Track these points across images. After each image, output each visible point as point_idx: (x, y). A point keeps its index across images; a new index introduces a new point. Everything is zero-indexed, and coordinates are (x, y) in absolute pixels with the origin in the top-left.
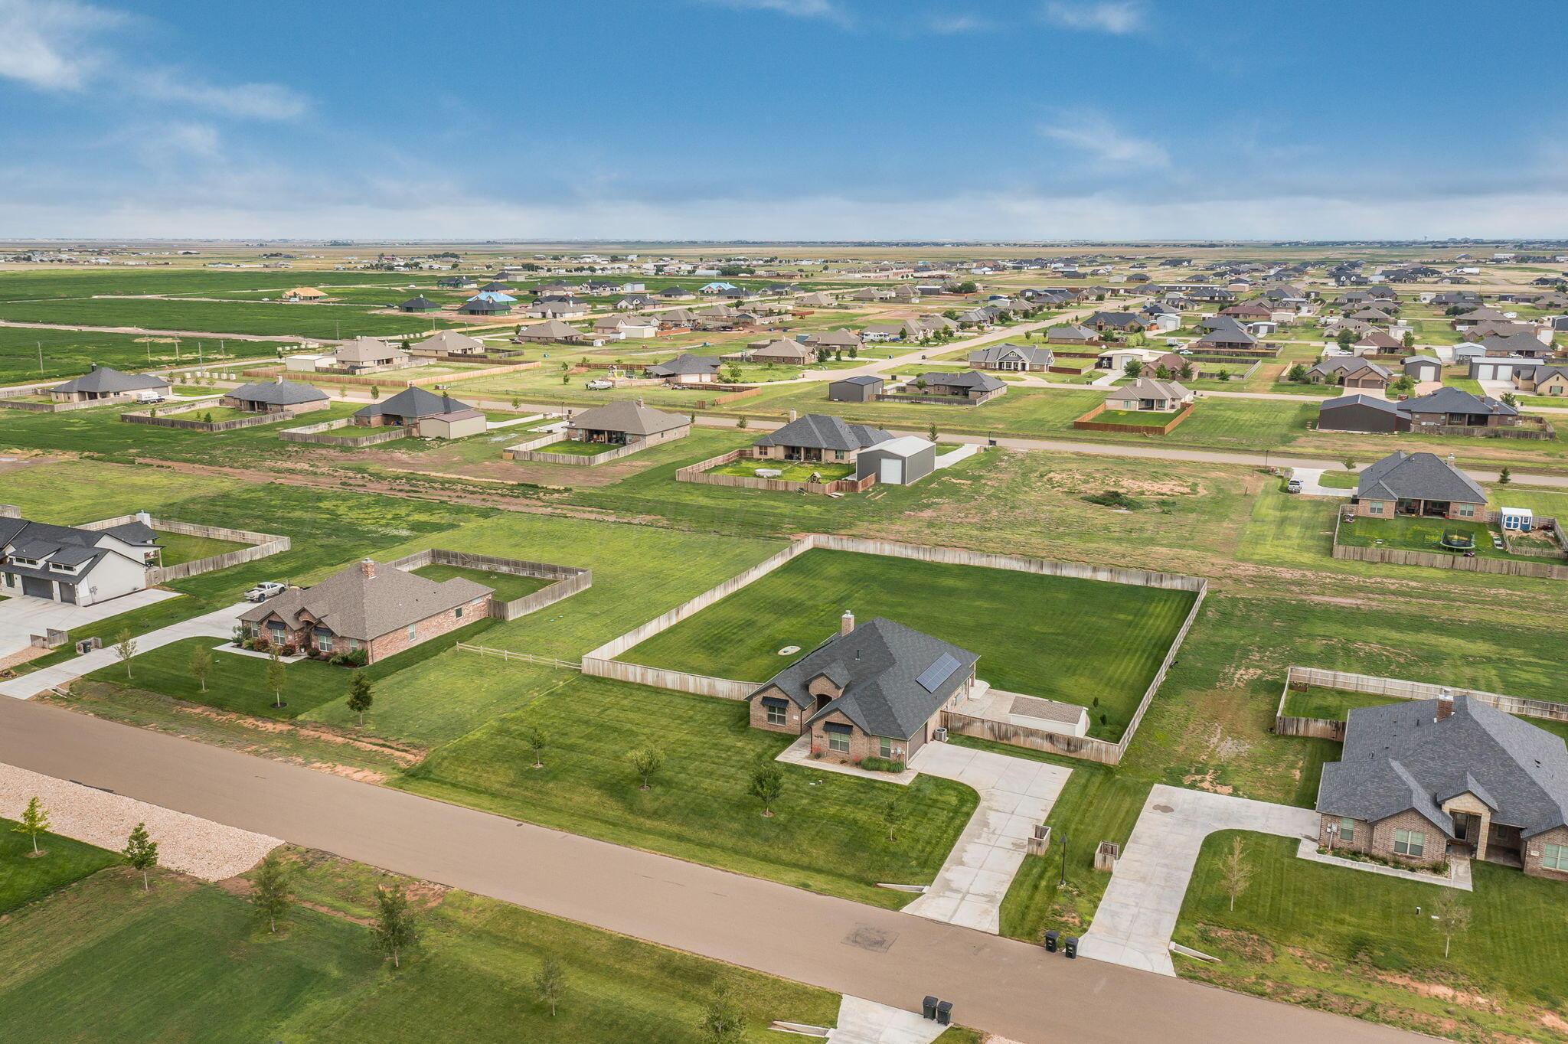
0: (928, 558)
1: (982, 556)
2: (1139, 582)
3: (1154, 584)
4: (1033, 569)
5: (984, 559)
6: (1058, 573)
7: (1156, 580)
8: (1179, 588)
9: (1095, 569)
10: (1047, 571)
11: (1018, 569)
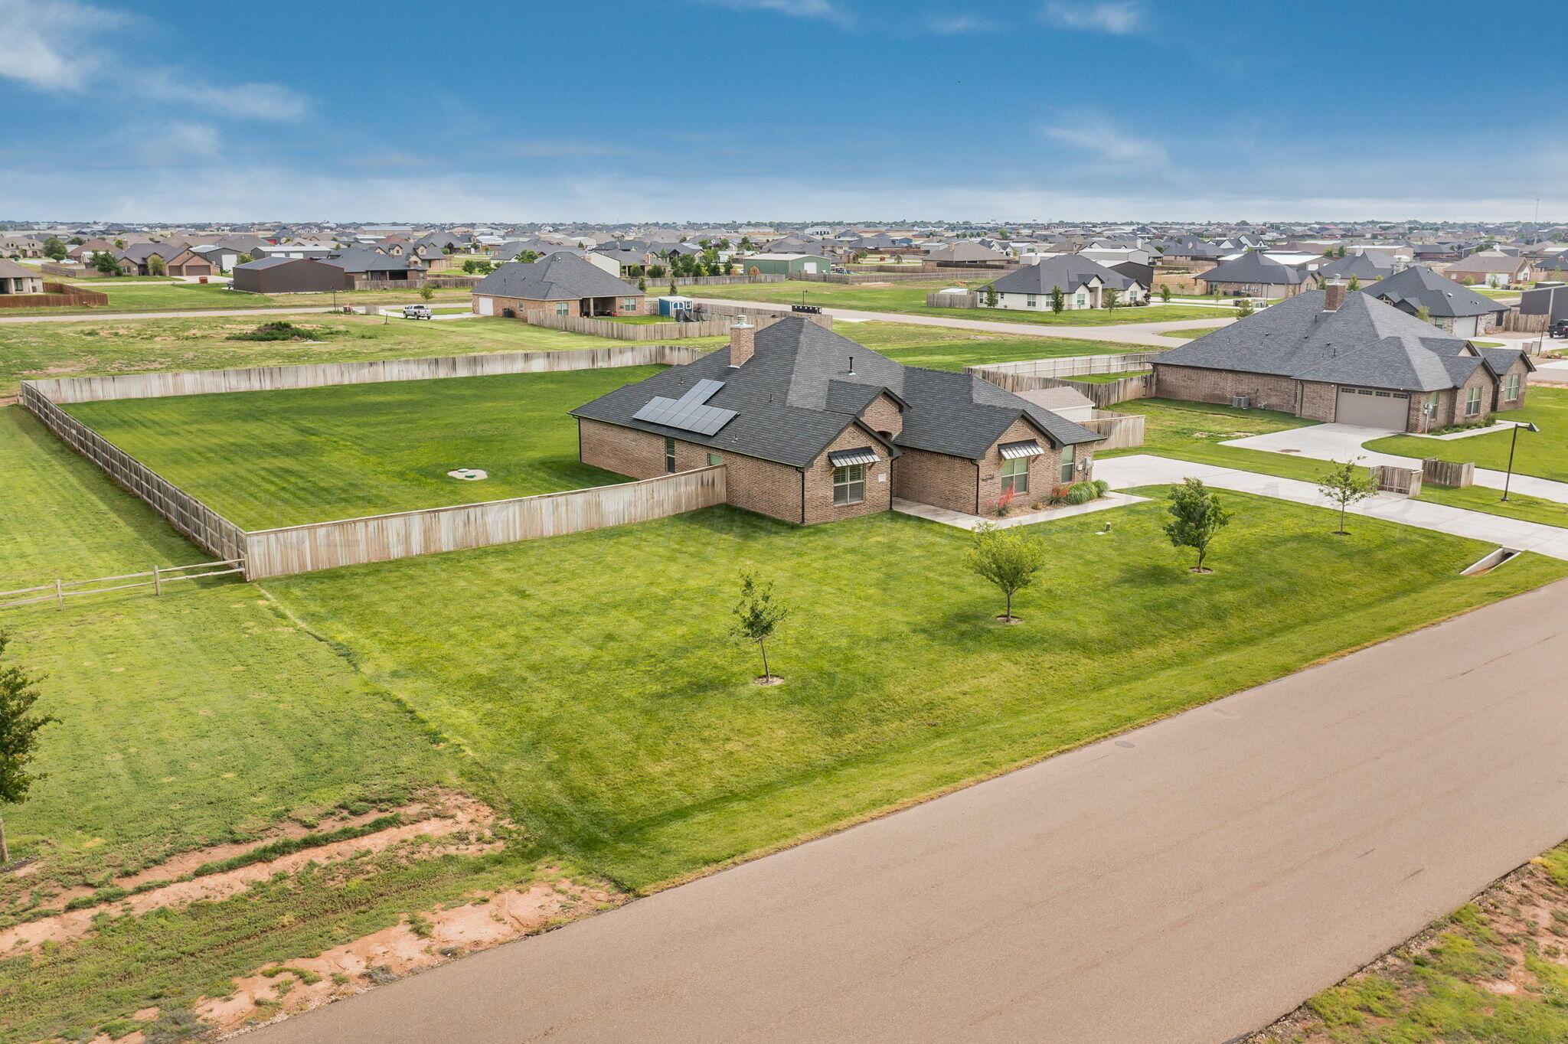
0: (268, 386)
1: (361, 365)
2: (583, 365)
3: (601, 364)
4: (443, 373)
5: (366, 371)
6: (479, 373)
7: (603, 360)
8: (630, 364)
9: (527, 357)
10: (462, 372)
11: (419, 377)
